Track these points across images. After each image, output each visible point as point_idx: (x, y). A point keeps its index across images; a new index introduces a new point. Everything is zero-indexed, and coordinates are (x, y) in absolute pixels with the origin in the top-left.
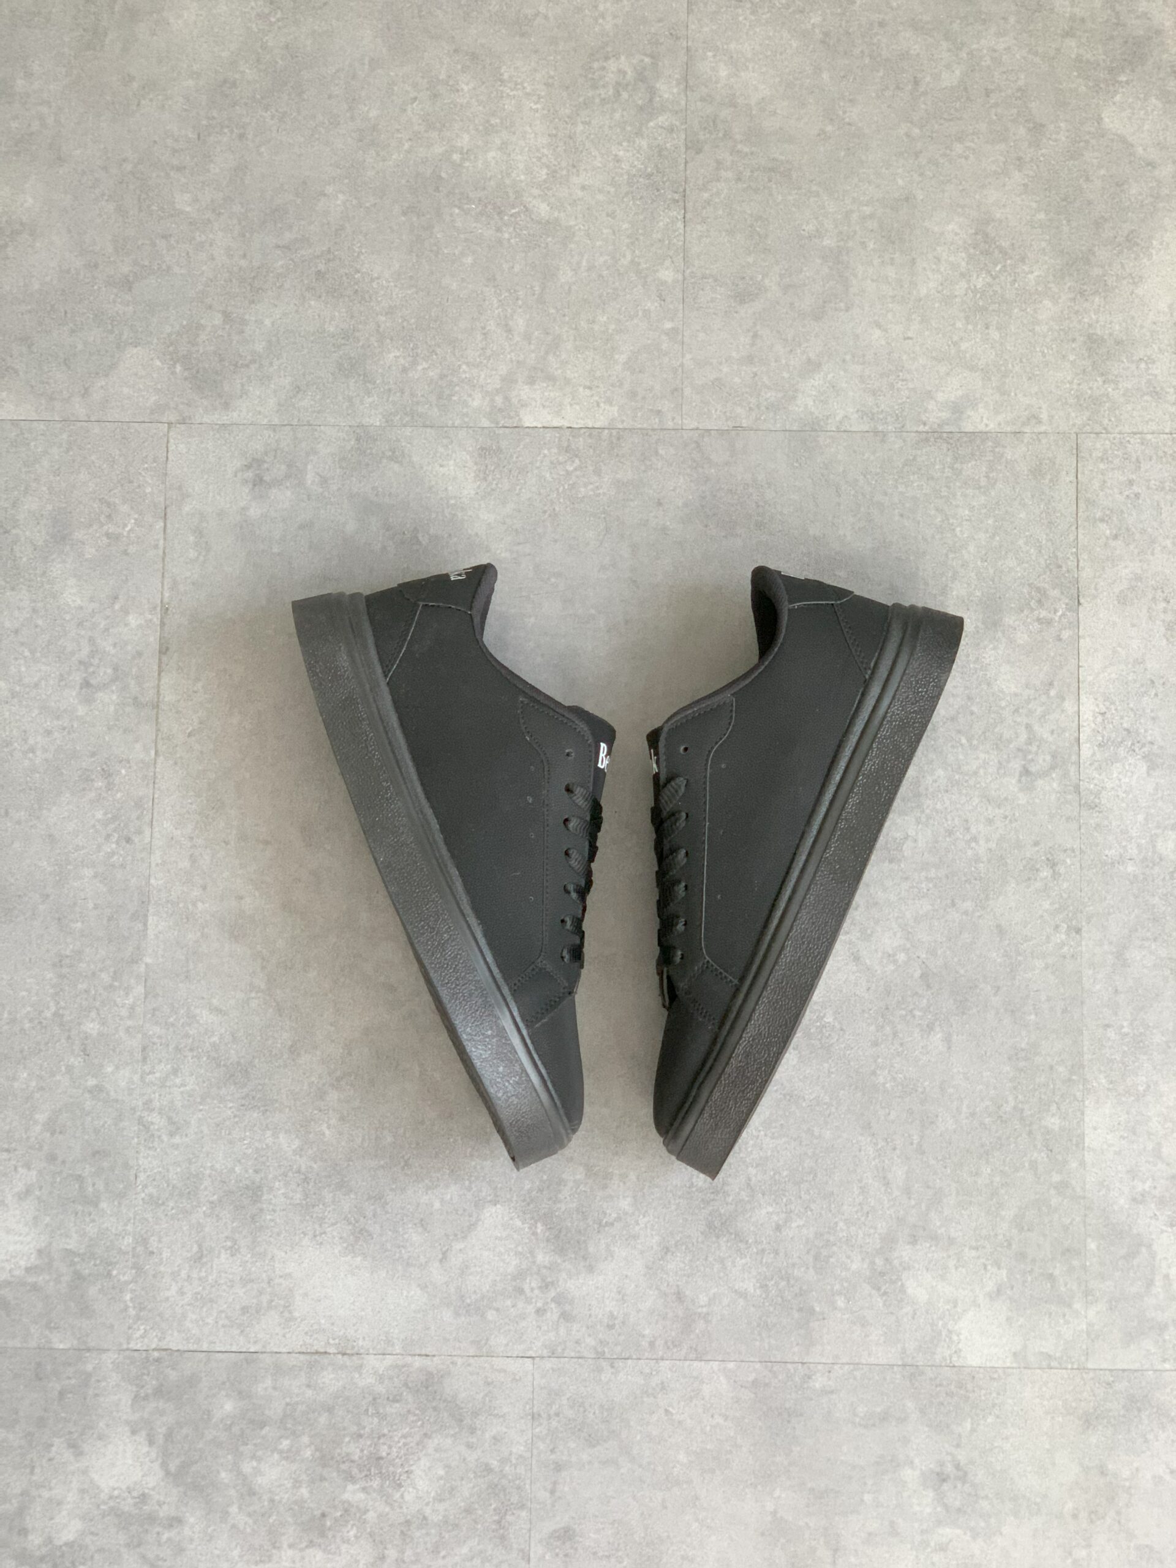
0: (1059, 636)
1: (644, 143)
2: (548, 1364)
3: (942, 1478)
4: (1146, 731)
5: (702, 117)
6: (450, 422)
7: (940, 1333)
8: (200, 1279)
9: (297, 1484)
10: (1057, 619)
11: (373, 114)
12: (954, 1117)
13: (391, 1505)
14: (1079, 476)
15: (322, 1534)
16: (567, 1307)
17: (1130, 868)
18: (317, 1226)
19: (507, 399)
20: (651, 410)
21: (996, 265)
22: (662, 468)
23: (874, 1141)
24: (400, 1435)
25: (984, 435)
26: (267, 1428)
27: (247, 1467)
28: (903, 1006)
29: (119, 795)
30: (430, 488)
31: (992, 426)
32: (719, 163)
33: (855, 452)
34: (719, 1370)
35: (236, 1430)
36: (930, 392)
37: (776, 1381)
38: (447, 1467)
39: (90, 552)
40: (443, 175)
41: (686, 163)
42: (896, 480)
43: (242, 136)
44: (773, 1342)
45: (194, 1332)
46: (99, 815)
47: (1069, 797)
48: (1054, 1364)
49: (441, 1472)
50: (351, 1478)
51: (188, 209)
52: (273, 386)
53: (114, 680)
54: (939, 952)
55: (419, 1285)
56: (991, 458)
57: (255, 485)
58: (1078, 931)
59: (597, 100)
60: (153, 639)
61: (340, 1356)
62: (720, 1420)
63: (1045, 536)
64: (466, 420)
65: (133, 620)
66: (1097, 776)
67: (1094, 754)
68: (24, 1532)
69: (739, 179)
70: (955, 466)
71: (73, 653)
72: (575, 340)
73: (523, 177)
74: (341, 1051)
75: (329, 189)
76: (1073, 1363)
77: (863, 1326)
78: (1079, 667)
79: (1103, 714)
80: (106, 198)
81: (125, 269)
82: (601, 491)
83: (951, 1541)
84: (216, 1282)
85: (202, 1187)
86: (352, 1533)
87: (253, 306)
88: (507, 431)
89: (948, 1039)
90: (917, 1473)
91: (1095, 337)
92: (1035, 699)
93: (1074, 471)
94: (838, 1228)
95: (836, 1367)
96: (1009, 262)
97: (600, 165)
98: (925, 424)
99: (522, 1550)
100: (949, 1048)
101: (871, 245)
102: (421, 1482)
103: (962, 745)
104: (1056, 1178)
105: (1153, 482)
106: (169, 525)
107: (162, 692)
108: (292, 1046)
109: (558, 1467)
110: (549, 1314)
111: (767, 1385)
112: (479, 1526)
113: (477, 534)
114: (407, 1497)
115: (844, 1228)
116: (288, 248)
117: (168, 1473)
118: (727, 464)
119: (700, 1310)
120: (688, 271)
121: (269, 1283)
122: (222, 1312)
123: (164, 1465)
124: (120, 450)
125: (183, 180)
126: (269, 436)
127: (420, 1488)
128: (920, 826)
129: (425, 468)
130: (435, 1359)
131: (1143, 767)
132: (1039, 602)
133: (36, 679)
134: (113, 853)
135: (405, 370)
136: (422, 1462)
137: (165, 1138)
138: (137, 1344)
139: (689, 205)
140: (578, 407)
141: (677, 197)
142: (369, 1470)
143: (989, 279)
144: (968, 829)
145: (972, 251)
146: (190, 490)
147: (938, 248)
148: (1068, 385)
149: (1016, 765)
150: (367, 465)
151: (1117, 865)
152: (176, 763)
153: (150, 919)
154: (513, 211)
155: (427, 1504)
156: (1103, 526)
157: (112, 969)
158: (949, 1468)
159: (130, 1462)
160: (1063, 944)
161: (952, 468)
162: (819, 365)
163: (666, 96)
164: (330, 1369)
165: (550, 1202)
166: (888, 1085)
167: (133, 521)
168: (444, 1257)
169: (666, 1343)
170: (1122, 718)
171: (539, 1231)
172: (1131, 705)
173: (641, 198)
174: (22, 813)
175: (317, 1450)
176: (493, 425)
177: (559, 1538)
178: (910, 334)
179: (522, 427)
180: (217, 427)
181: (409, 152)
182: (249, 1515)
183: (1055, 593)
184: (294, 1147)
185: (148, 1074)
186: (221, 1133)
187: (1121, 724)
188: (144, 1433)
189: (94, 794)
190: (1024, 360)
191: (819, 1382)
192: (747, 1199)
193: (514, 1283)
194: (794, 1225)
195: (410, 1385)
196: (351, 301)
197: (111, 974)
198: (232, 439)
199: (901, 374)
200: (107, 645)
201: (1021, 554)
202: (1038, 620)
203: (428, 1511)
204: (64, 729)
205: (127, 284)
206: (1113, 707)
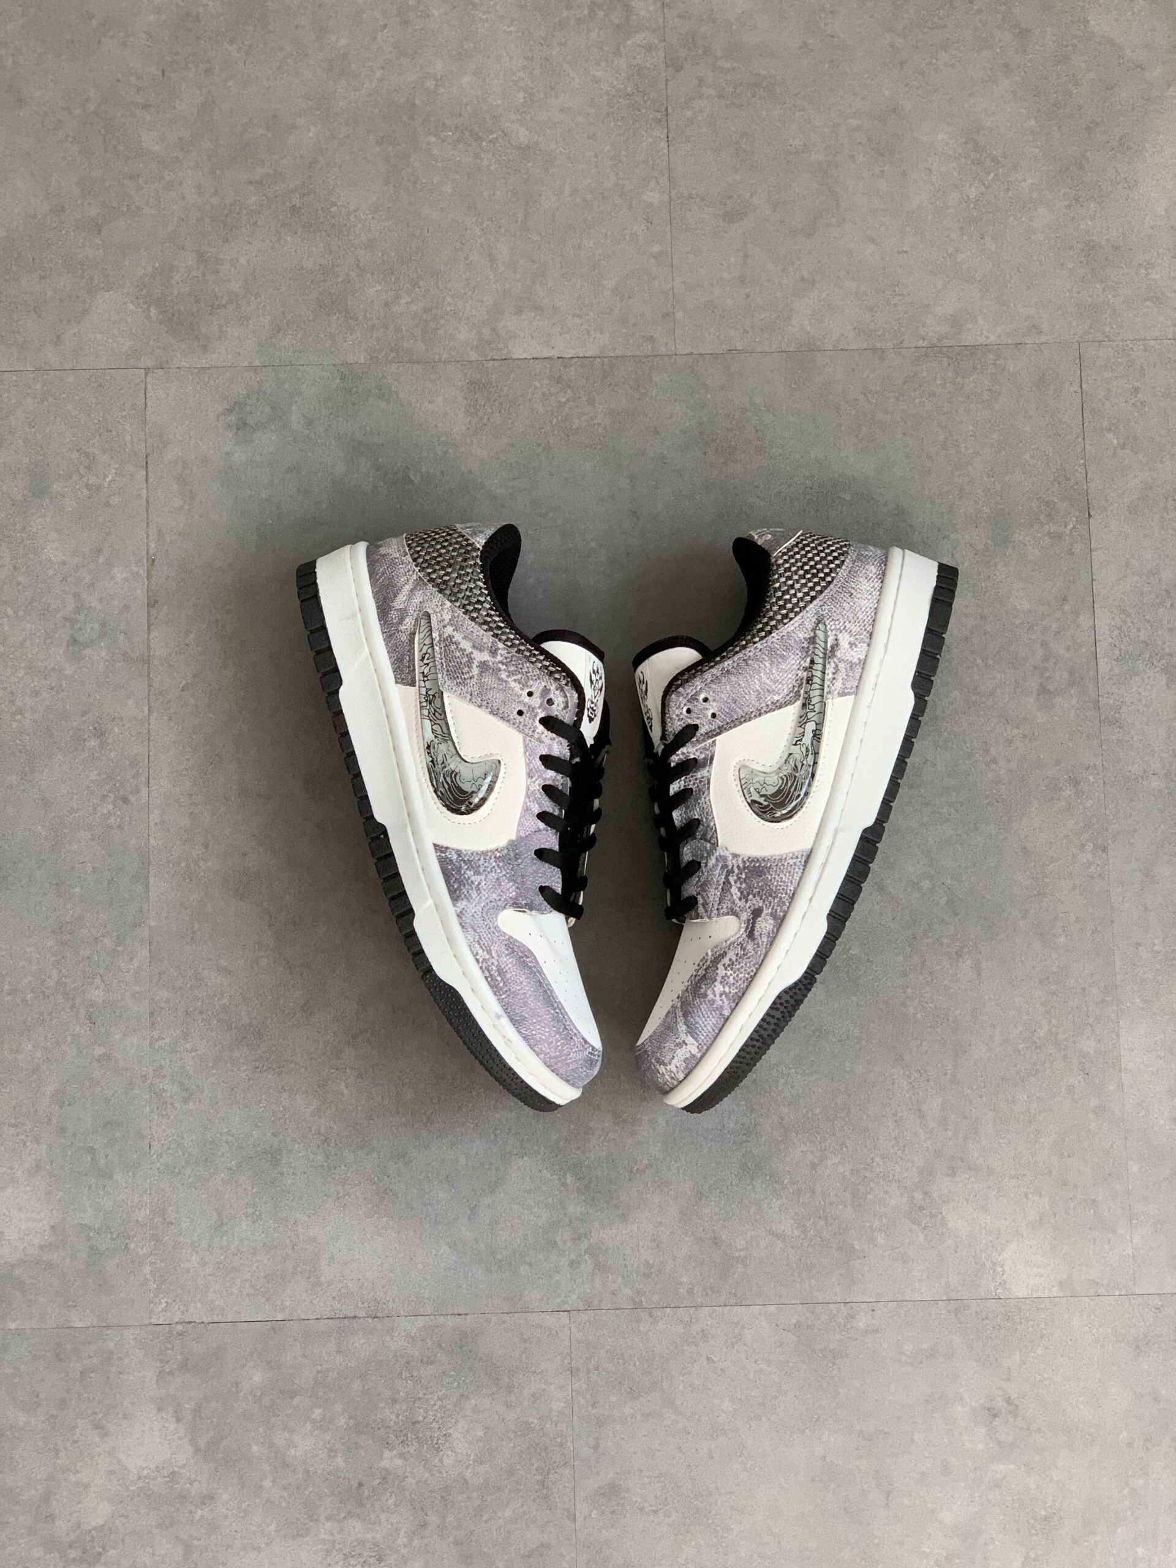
0: (1070, 549)
1: (622, 62)
2: (585, 1317)
3: (994, 1414)
4: (1164, 643)
5: (681, 34)
6: (437, 357)
7: (983, 1265)
8: (222, 1248)
9: (332, 1453)
10: (1068, 532)
11: (343, 42)
12: (987, 1045)
13: (430, 1471)
14: (1083, 386)
15: (361, 1504)
16: (601, 1259)
17: (1155, 783)
18: (339, 1187)
19: (494, 330)
20: (644, 337)
21: (988, 174)
22: (657, 395)
23: (907, 1073)
24: (436, 1398)
25: (985, 348)
26: (298, 1398)
27: (279, 1439)
28: (930, 935)
29: (112, 754)
30: (421, 425)
31: (992, 339)
32: (701, 81)
33: (853, 370)
34: (760, 1314)
35: (266, 1401)
36: (927, 306)
37: (819, 1322)
38: (486, 1428)
39: (70, 504)
40: (417, 102)
41: (667, 80)
42: (897, 398)
43: (208, 71)
44: (813, 1282)
45: (217, 1303)
46: (93, 776)
47: (1089, 713)
48: (1100, 1291)
49: (480, 1434)
50: (388, 1445)
51: (156, 148)
52: (251, 326)
53: (102, 636)
54: (964, 878)
55: (448, 1244)
56: (994, 371)
57: (238, 429)
58: (1105, 849)
59: (572, 22)
60: (141, 593)
61: (370, 1320)
62: (764, 1366)
63: (1051, 449)
64: (454, 353)
65: (119, 574)
66: (1116, 691)
67: (1112, 669)
68: (51, 1518)
69: (721, 96)
70: (957, 381)
71: (57, 610)
72: (561, 268)
73: (500, 102)
74: (356, 1007)
75: (301, 121)
76: (1120, 1290)
77: (904, 1262)
78: (1093, 580)
79: (1120, 628)
80: (70, 139)
81: (94, 212)
82: (596, 422)
83: (1005, 1477)
84: (238, 1250)
85: (219, 1153)
86: (391, 1502)
87: (227, 244)
88: (496, 364)
89: (978, 968)
90: (968, 1409)
91: (1092, 244)
92: (1049, 615)
93: (1078, 381)
94: (875, 1164)
95: (880, 1305)
96: (1001, 170)
97: (578, 87)
98: (924, 339)
99: (568, 1510)
100: (979, 975)
101: (861, 158)
102: (460, 1445)
103: (977, 666)
104: (1094, 1102)
105: (1158, 389)
106: (150, 474)
107: (152, 646)
108: (305, 1004)
109: (601, 1422)
110: (582, 1267)
111: (809, 1327)
112: (522, 1487)
113: (470, 471)
114: (446, 1461)
115: (881, 1163)
116: (260, 183)
117: (197, 1450)
118: (723, 388)
119: (737, 1254)
120: (674, 192)
121: (293, 1248)
122: (246, 1280)
123: (193, 1442)
124: (96, 398)
125: (148, 118)
126: (251, 378)
127: (459, 1451)
128: (939, 749)
129: (414, 405)
130: (468, 1317)
131: (1163, 680)
132: (1049, 515)
133: (21, 639)
134: (110, 814)
135: (387, 305)
136: (460, 1425)
137: (178, 1105)
138: (159, 1318)
139: (672, 124)
140: (568, 337)
141: (659, 116)
142: (406, 1435)
143: (983, 189)
144: (987, 751)
145: (963, 160)
146: (171, 437)
147: (929, 159)
148: (1068, 294)
149: (1034, 684)
150: (354, 404)
151: (1140, 780)
152: (170, 719)
153: (152, 880)
154: (491, 137)
155: (467, 1467)
156: (1110, 436)
157: (115, 934)
158: (1000, 1403)
159: (158, 1440)
160: (1089, 864)
161: (953, 383)
162: (813, 283)
163: (643, 13)
164: (361, 1333)
165: (579, 1152)
166: (918, 1016)
167: (113, 471)
168: (473, 1210)
169: (704, 1289)
170: (1139, 630)
171: (569, 1181)
172: (1147, 617)
173: (623, 118)
174: (14, 777)
175: (350, 1418)
176: (481, 359)
177: (604, 1495)
178: (905, 249)
179: (511, 359)
180: (196, 371)
181: (381, 80)
182: (285, 1488)
183: (1064, 506)
184: (312, 1107)
185: (157, 1041)
186: (236, 1097)
187: (1139, 636)
188: (170, 1410)
189: (87, 755)
190: (1022, 270)
191: (863, 1321)
192: (780, 1139)
193: (546, 1237)
194: (830, 1163)
195: (444, 1345)
196: (329, 236)
197: (114, 939)
198: (212, 382)
199: (897, 289)
200: (92, 600)
201: (1029, 468)
202: (1049, 534)
203: (468, 1474)
204: (52, 688)
205: (96, 227)
206: (1128, 620)
